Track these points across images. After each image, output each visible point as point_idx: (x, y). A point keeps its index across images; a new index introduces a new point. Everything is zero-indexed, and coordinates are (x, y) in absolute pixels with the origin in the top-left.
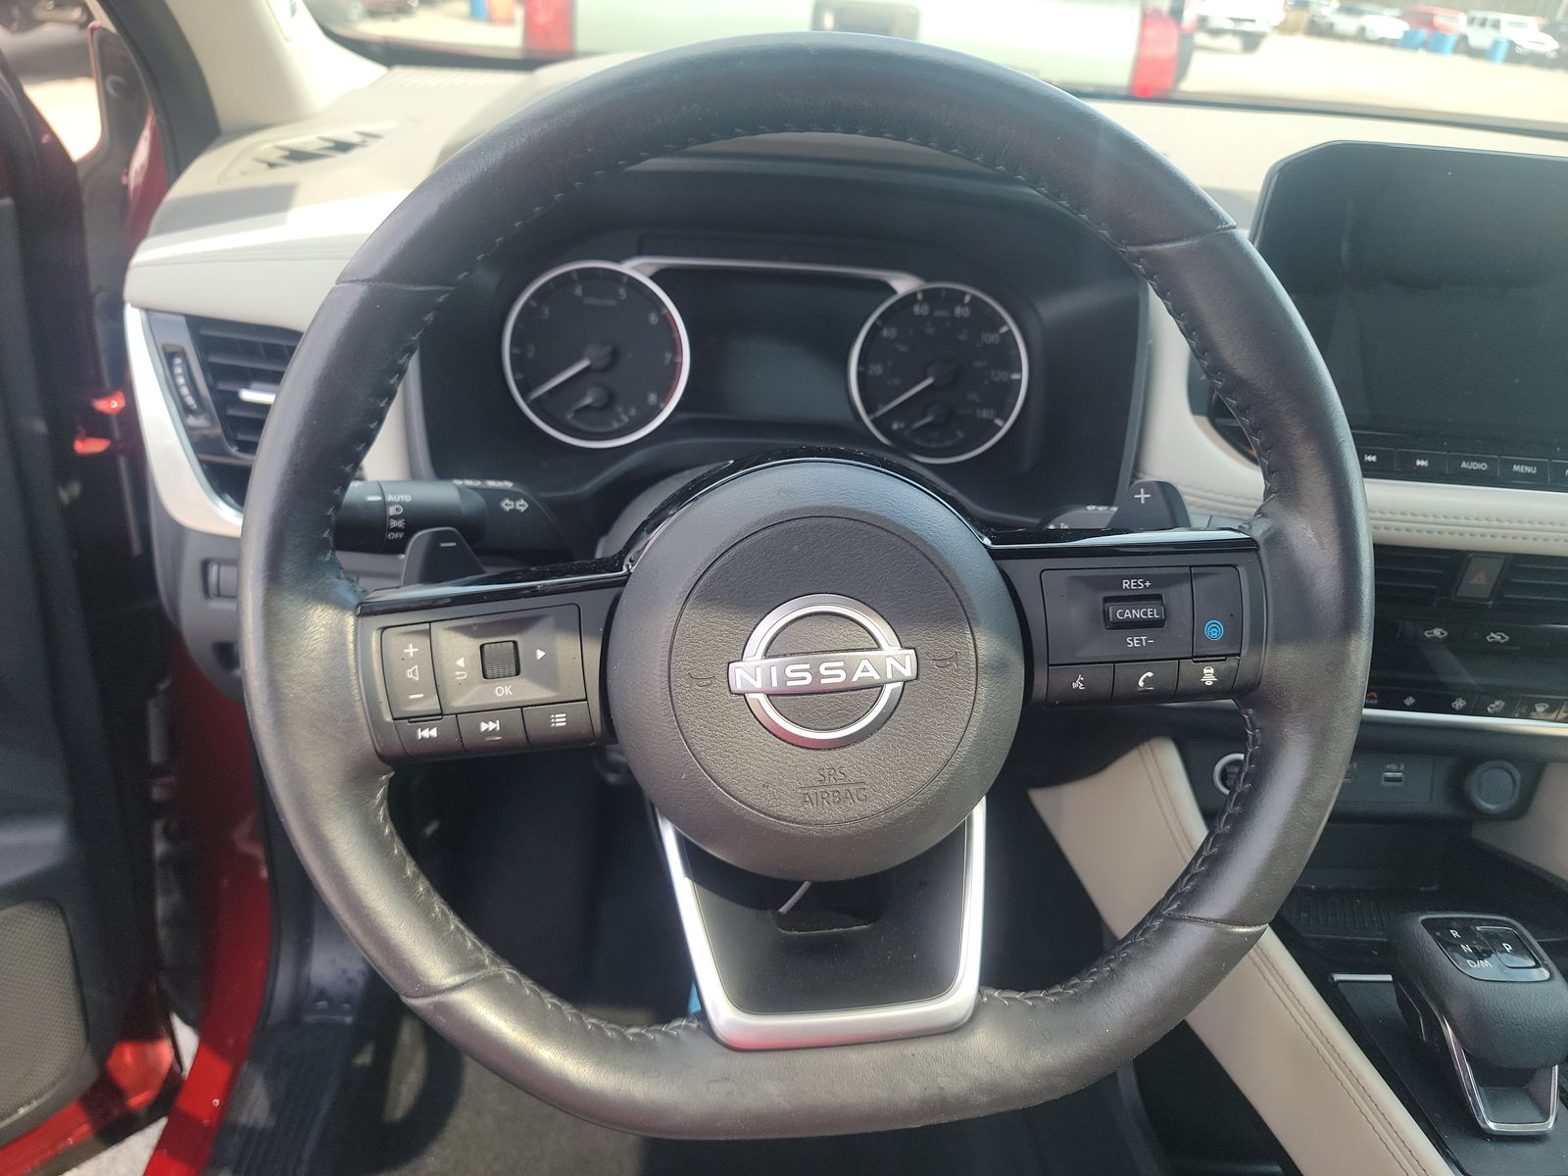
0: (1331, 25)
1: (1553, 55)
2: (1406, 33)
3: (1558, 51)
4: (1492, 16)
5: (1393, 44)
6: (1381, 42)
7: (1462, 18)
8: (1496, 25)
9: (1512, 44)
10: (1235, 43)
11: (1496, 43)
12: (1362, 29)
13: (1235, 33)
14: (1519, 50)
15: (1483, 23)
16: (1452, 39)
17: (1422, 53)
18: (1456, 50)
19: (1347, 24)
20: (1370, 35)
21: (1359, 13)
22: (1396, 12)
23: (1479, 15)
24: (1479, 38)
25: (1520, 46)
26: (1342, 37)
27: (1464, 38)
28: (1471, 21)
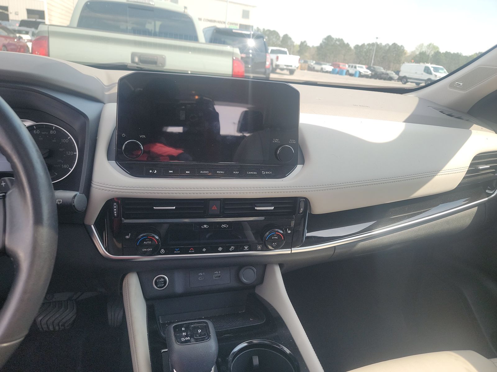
0: (314, 68)
1: (370, 75)
2: (333, 69)
3: (371, 74)
4: (354, 65)
5: (330, 72)
6: (327, 72)
7: (347, 66)
8: (355, 67)
9: (360, 73)
10: (288, 72)
11: (356, 72)
12: (322, 69)
13: (287, 69)
14: (362, 74)
15: (352, 67)
16: (345, 71)
17: (338, 75)
18: (346, 74)
19: (318, 67)
20: (324, 70)
21: (321, 64)
22: (330, 64)
23: (351, 65)
24: (352, 71)
25: (362, 73)
26: (317, 71)
27: (348, 71)
28: (349, 66)
